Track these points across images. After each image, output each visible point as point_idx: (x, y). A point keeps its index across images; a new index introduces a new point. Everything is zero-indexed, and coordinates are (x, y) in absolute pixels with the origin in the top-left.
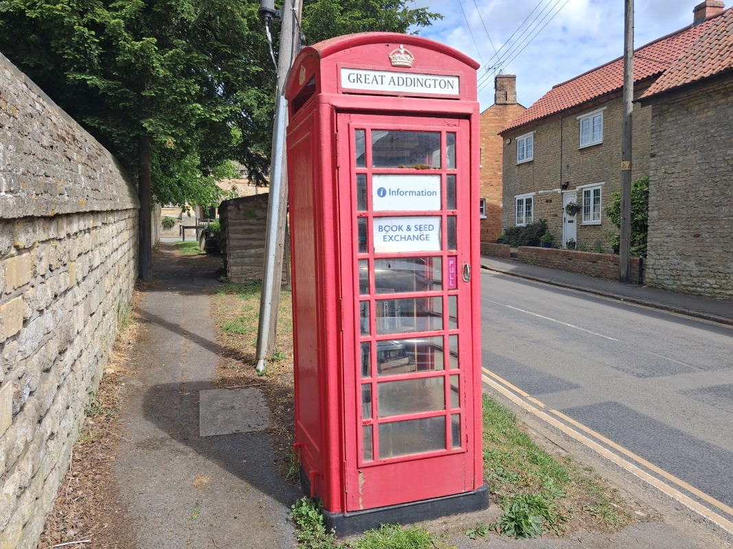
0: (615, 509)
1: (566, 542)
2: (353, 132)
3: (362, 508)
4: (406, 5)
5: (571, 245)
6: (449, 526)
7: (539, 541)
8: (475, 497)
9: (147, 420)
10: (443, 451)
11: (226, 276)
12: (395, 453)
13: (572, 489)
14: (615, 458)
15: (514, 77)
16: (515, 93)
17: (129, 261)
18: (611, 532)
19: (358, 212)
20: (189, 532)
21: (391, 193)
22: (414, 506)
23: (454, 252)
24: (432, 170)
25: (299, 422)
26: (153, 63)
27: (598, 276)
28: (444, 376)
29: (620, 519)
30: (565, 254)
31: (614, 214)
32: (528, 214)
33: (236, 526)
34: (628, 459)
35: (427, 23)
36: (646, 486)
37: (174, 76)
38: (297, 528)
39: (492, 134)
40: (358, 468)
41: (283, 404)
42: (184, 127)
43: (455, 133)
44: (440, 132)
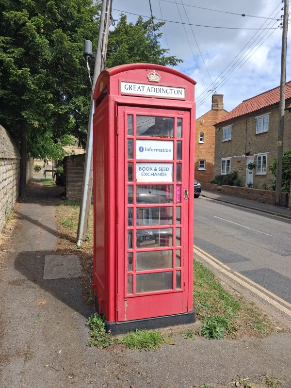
0: (264, 326)
1: (237, 342)
2: (126, 116)
3: (126, 320)
4: (164, 55)
5: (250, 185)
6: (173, 331)
7: (222, 341)
8: (188, 316)
9: (16, 270)
10: (171, 290)
11: (65, 196)
12: (145, 291)
13: (241, 314)
14: (267, 298)
15: (222, 96)
16: (223, 104)
17: (13, 186)
18: (262, 338)
19: (128, 159)
20: (32, 330)
21: (146, 150)
22: (155, 319)
23: (180, 183)
24: (169, 138)
25: (95, 273)
26: (28, 81)
27: (264, 202)
28: (173, 250)
29: (267, 331)
30: (247, 190)
31: (273, 169)
32: (228, 168)
33: (58, 327)
34: (274, 299)
35: (175, 64)
36: (283, 313)
37: (40, 89)
38: (90, 330)
39: (210, 125)
40: (124, 298)
41: (89, 264)
42: (43, 116)
43: (182, 118)
44: (174, 118)
